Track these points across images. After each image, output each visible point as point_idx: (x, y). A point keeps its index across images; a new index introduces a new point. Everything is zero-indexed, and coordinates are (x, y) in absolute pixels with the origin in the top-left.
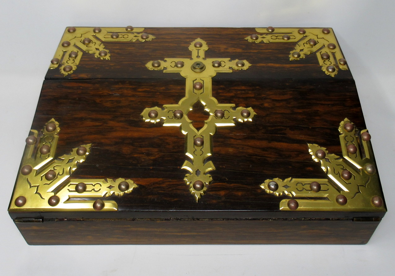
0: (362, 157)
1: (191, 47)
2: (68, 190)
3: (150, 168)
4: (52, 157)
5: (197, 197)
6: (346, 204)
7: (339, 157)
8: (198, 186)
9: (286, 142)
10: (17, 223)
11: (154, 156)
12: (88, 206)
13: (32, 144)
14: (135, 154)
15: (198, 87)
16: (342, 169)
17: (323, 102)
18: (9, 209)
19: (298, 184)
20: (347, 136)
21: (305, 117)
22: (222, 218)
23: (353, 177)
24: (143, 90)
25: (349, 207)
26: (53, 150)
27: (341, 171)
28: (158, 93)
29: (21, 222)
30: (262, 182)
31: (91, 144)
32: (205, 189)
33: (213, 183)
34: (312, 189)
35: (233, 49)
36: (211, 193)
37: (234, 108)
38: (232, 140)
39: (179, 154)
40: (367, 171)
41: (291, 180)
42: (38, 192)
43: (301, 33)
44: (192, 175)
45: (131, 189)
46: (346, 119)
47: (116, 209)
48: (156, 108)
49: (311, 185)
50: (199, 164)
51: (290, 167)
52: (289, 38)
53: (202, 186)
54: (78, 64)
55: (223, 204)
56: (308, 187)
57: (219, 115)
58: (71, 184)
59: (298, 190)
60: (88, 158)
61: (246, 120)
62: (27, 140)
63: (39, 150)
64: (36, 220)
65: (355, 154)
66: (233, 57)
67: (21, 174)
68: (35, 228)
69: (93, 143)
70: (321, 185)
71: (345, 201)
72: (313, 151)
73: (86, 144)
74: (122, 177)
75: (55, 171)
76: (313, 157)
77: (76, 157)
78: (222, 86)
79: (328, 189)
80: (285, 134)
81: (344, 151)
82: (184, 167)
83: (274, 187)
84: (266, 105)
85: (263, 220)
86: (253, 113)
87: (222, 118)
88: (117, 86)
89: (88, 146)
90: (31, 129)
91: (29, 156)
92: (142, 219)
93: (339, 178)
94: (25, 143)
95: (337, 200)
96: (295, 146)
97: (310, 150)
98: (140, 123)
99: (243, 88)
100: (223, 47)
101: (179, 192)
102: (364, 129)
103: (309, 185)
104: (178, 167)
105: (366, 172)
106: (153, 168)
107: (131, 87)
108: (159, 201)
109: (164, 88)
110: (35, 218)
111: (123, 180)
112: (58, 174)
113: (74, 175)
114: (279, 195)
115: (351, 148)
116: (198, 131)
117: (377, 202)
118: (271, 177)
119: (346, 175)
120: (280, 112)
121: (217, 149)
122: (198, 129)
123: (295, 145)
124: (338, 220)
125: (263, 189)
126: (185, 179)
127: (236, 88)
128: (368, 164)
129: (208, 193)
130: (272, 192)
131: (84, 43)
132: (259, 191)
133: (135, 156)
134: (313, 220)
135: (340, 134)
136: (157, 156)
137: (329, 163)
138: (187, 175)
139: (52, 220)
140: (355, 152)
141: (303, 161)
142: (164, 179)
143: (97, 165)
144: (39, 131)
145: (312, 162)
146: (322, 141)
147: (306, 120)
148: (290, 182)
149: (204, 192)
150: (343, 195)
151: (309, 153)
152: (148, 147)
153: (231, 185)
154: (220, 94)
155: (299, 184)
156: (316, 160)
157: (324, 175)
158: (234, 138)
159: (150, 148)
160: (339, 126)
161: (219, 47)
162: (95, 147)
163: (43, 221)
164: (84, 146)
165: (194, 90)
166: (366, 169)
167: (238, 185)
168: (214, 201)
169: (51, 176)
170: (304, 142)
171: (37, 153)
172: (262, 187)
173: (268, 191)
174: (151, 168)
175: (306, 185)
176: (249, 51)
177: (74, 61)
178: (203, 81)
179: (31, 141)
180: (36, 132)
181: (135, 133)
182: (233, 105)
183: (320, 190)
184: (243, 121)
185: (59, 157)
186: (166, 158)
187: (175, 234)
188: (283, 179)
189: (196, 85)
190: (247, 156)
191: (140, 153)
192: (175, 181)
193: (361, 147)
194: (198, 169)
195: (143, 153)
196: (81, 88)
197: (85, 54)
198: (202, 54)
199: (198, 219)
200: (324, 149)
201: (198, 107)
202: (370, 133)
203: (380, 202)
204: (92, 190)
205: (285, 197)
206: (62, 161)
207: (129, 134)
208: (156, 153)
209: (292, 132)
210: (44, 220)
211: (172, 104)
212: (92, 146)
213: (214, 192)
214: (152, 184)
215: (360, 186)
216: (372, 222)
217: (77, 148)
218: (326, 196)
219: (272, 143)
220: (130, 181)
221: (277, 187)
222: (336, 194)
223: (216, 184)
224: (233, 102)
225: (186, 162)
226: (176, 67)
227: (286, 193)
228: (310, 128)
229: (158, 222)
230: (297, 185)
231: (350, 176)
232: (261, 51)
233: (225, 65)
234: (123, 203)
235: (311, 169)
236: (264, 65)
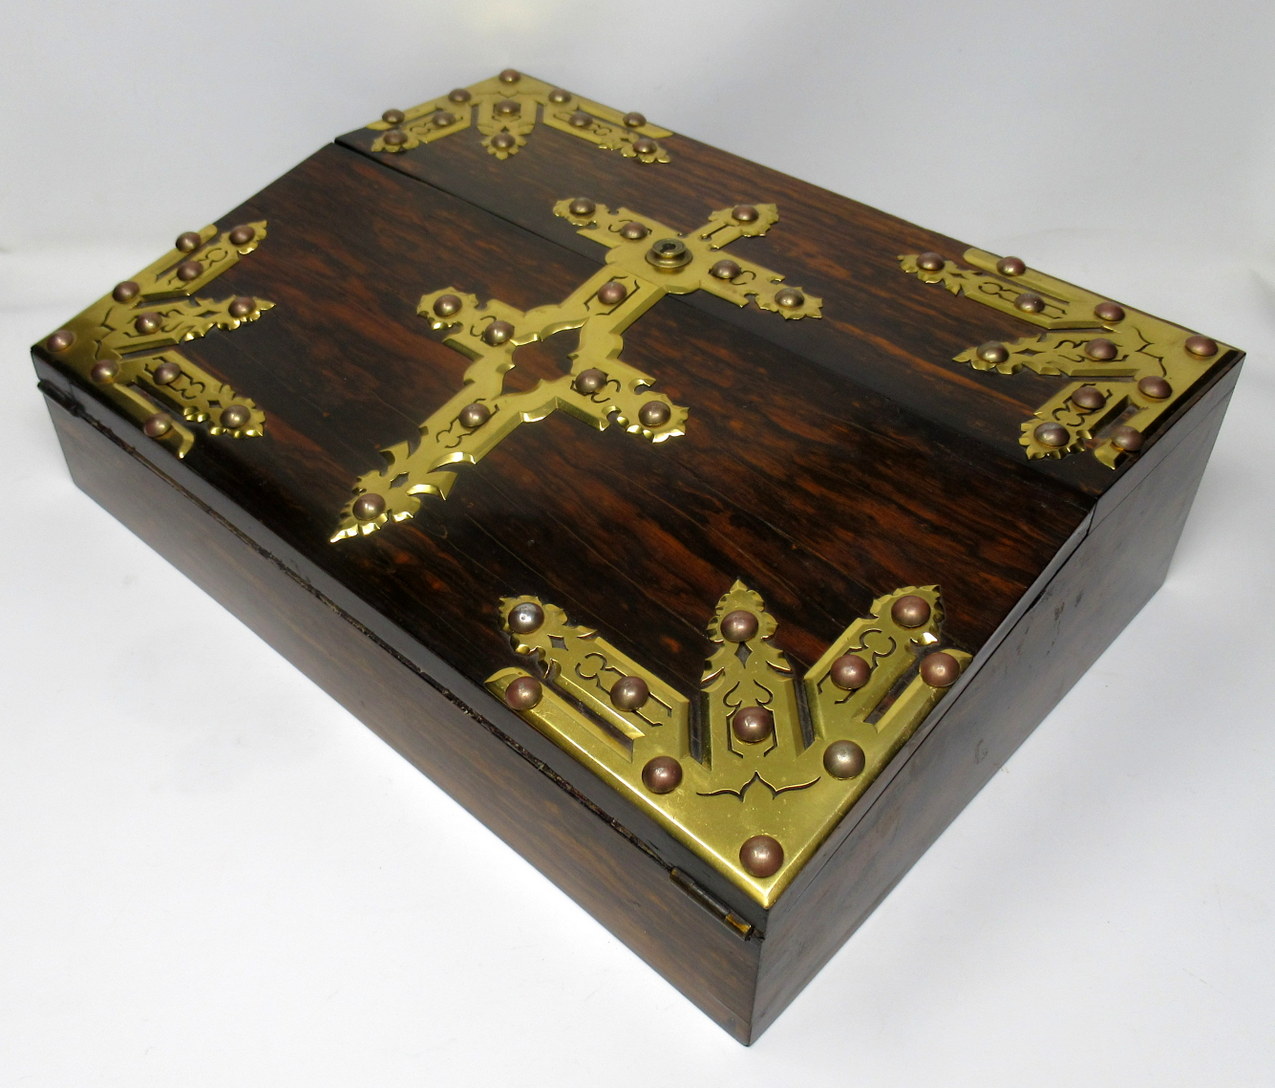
0: (864, 717)
1: (721, 214)
2: (147, 365)
3: (322, 415)
4: (189, 291)
5: (344, 530)
6: (665, 799)
7: (789, 670)
8: (369, 508)
9: (685, 543)
11: (356, 395)
14: (326, 370)
15: (610, 296)
16: (759, 703)
17: (912, 506)
19: (594, 658)
20: (879, 632)
21: (811, 511)
23: (766, 744)
24: (487, 246)
25: (665, 807)
27: (748, 705)
28: (510, 269)
31: (273, 305)
33: (410, 524)
34: (614, 692)
35: (830, 263)
36: (382, 546)
37: (639, 389)
38: (557, 458)
40: (830, 758)
41: (593, 636)
42: (101, 340)
43: (1104, 316)
45: (243, 432)
46: (928, 589)
47: (182, 456)
48: (468, 298)
49: (624, 682)
51: (625, 606)
52: (1040, 307)
53: (378, 513)
54: (430, 140)
56: (610, 681)
57: (589, 382)
58: (160, 358)
59: (577, 671)
61: (647, 433)
62: (182, 239)
63: (180, 266)
65: (846, 691)
66: (795, 278)
69: (279, 304)
70: (650, 701)
71: (669, 787)
72: (727, 606)
73: (266, 299)
74: (254, 400)
75: (163, 319)
76: (716, 624)
77: (224, 312)
78: (671, 323)
79: (660, 724)
80: (704, 521)
81: (820, 664)
82: (395, 449)
83: (529, 622)
84: (735, 425)
93: (725, 719)
95: (650, 767)
96: (700, 567)
97: (723, 599)
98: (405, 312)
99: (723, 353)
100: (805, 248)
102: (964, 650)
103: (619, 677)
104: (385, 443)
106: (327, 417)
107: (470, 228)
109: (535, 263)
111: (249, 404)
112: (164, 327)
113: (185, 347)
114: (526, 650)
115: (856, 668)
116: (502, 394)
117: (760, 856)
118: (548, 597)
119: (750, 725)
120: (754, 461)
122: (507, 391)
123: (702, 563)
126: (363, 478)
127: (702, 344)
129: (376, 537)
131: (498, 109)
132: (486, 609)
133: (325, 373)
135: (866, 615)
136: (362, 398)
137: (740, 662)
138: (375, 473)
140: (852, 687)
141: (676, 613)
142: (325, 452)
144: (217, 234)
145: (703, 635)
146: (790, 599)
147: (804, 521)
148: (580, 639)
150: (680, 767)
151: (715, 604)
152: (365, 369)
153: (442, 555)
154: (647, 341)
155: (598, 658)
156: (715, 636)
157: (690, 684)
158: (567, 455)
159: (367, 375)
160: (887, 591)
161: (796, 245)
164: (259, 301)
165: (595, 298)
166: (829, 750)
167: (456, 563)
168: (366, 564)
170: (730, 570)
172: (505, 605)
174: (325, 415)
175: (611, 673)
176: (866, 287)
177: (430, 133)
178: (638, 289)
179: (188, 244)
180: (212, 232)
181: (372, 327)
182: (649, 381)
183: (634, 712)
184: (640, 432)
185: (199, 299)
186: (375, 414)
188: (573, 622)
189: (608, 290)
190: (548, 513)
191: (337, 373)
192: (341, 469)
194: (407, 474)
195: (343, 376)
196: (376, 187)
197: (473, 131)
198: (725, 237)
199: (318, 595)
200: (768, 621)
201: (563, 342)
204: (178, 390)
205: (529, 662)
206: (195, 307)
207: (362, 324)
208: (368, 392)
209: (730, 528)
210: (79, 410)
211: (514, 306)
212: (271, 310)
213: (386, 545)
214: (292, 448)
215: (760, 782)
216: (720, 922)
217: (240, 298)
218: (634, 734)
219: (646, 523)
220: (257, 415)
221: (532, 627)
223: (413, 530)
225: (409, 440)
226: (618, 234)
228: (794, 547)
230: (589, 656)
231: (763, 735)
232: (903, 302)
233: (742, 284)
234: (202, 451)
235: (674, 645)
236: (857, 331)
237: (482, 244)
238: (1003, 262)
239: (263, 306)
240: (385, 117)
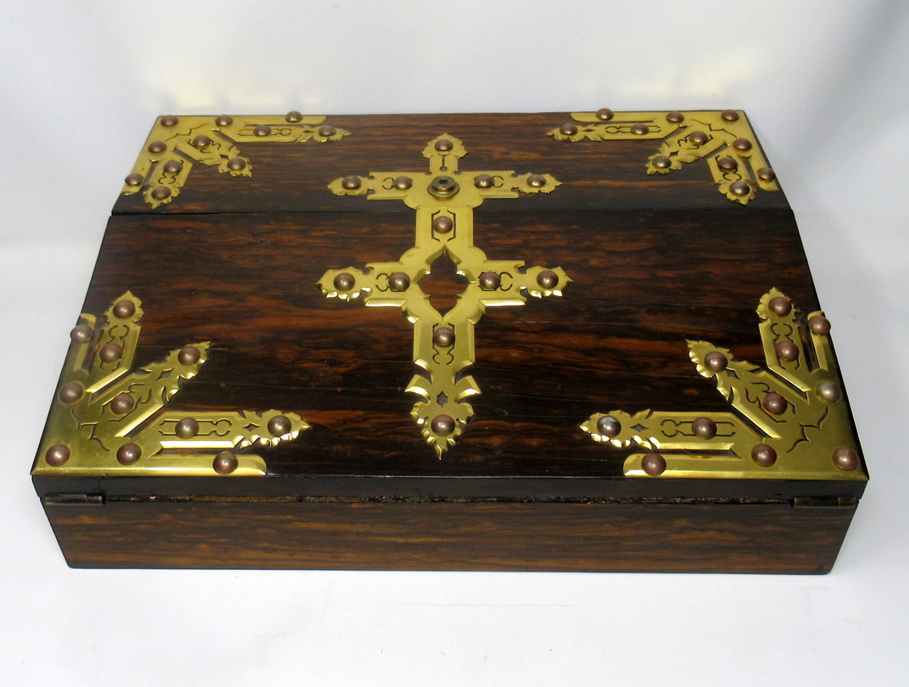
0: (810, 368)
1: (429, 151)
2: (161, 432)
3: (337, 391)
4: (127, 367)
5: (439, 449)
6: (775, 464)
7: (758, 367)
8: (442, 426)
9: (639, 338)
10: (48, 503)
11: (346, 367)
12: (204, 469)
13: (85, 342)
14: (303, 363)
15: (442, 226)
16: (766, 392)
17: (721, 256)
18: (34, 471)
19: (665, 423)
20: (776, 324)
21: (681, 285)
22: (496, 498)
23: (789, 408)
24: (323, 234)
25: (779, 472)
26: (129, 355)
27: (762, 397)
28: (356, 240)
29: (58, 501)
30: (584, 418)
31: (209, 342)
32: (458, 432)
33: (476, 420)
34: (695, 433)
35: (521, 153)
36: (471, 441)
37: (522, 270)
38: (518, 333)
39: (401, 362)
40: (822, 396)
41: (650, 414)
42: (95, 436)
43: (672, 120)
44: (429, 402)
45: (295, 434)
46: (774, 291)
47: (264, 474)
48: (351, 271)
49: (695, 424)
50: (443, 379)
51: (649, 388)
52: (645, 131)
53: (452, 425)
54: (182, 185)
55: (497, 462)
56: (687, 429)
57: (489, 282)
58: (165, 422)
59: (666, 435)
60: (202, 370)
61: (548, 293)
62: (73, 334)
63: (98, 354)
64: (90, 498)
65: (796, 362)
66: (520, 169)
67: (59, 402)
68: (86, 520)
69: (213, 340)
70: (717, 425)
71: (773, 457)
72: (698, 356)
73: (199, 341)
74: (277, 408)
75: (132, 395)
76: (699, 368)
77: (178, 366)
78: (495, 225)
79: (734, 433)
80: (636, 321)
81: (770, 360)
82: (413, 388)
83: (612, 426)
84: (593, 262)
85: (586, 502)
86: (563, 279)
87: (495, 289)
88: (266, 226)
90: (83, 311)
91: (78, 366)
92: (319, 497)
93: (759, 410)
94: (70, 340)
95: (755, 457)
96: (660, 346)
97: (691, 354)
98: (317, 296)
99: (542, 228)
100: (497, 151)
101: (400, 438)
102: (815, 311)
103: (691, 424)
104: (399, 389)
105: (819, 398)
106: (342, 390)
107: (296, 227)
108: (358, 457)
109: (367, 229)
110: (89, 495)
111: (279, 413)
112: (139, 400)
113: (173, 404)
114: (623, 444)
115: (786, 347)
116: (443, 315)
117: (845, 460)
118: (606, 409)
119: (774, 405)
120: (625, 276)
121: (485, 352)
122: (443, 312)
123: (658, 343)
124: (759, 502)
125: (587, 432)
126: (414, 413)
127: (527, 228)
128: (824, 380)
129: (465, 440)
130: (605, 439)
131: (195, 145)
132: (578, 437)
133: (305, 365)
134: (701, 502)
135: (761, 321)
136: (352, 366)
137: (735, 378)
138: (418, 404)
139: (123, 499)
140: (794, 357)
141: (676, 376)
142: (367, 412)
143: (223, 385)
144: (98, 316)
145: (697, 377)
146: (719, 335)
147: (683, 293)
148: (646, 418)
149: (456, 438)
150: (767, 446)
151: (690, 359)
152: (332, 348)
153: (517, 425)
154: (492, 241)
155: (668, 422)
156: (705, 374)
157: (724, 405)
158: (522, 329)
159: (335, 351)
160: (758, 303)
161: (490, 151)
162: (218, 349)
163: (104, 501)
164: (196, 345)
165: (435, 232)
166: (819, 393)
167: (530, 424)
168: (478, 458)
169: (124, 405)
170: (680, 338)
171: (93, 360)
172: (585, 428)
173: (597, 437)
174: (339, 390)
175: (683, 424)
176: (557, 157)
177: (175, 179)
178: (454, 214)
179: (81, 335)
180: (92, 319)
181: (303, 320)
182: (522, 263)
183: (715, 435)
184: (542, 294)
185: (141, 368)
186: (373, 371)
187: (392, 539)
188: (632, 413)
189: (438, 223)
190: (550, 365)
191: (315, 361)
192: (392, 415)
193: (809, 348)
194: (442, 393)
195: (322, 361)
196: (189, 231)
197: (197, 165)
198: (452, 163)
199: (443, 500)
200: (724, 351)
201: (444, 264)
202: (828, 317)
203: (852, 457)
204: (210, 434)
205: (635, 449)
206: (146, 375)
207: (293, 322)
208: (351, 361)
209: (652, 318)
210: (107, 498)
211: (385, 260)
212: (211, 347)
213: (476, 440)
214: (341, 422)
215: (806, 426)
216: (838, 507)
217: (179, 350)
218: (727, 447)
219: (607, 340)
220: (292, 416)
221: (617, 429)
222: (752, 440)
223: (482, 422)
224: (520, 257)
225: (416, 378)
226: (394, 189)
227: (638, 439)
228: (693, 308)
229: (354, 506)
230: (662, 424)
231: (784, 404)
232: (584, 157)
233: (502, 185)
234: (278, 461)
235: (695, 392)
236: (589, 183)
237: (314, 234)
238: (599, 114)
239: (204, 346)
240: (128, 181)
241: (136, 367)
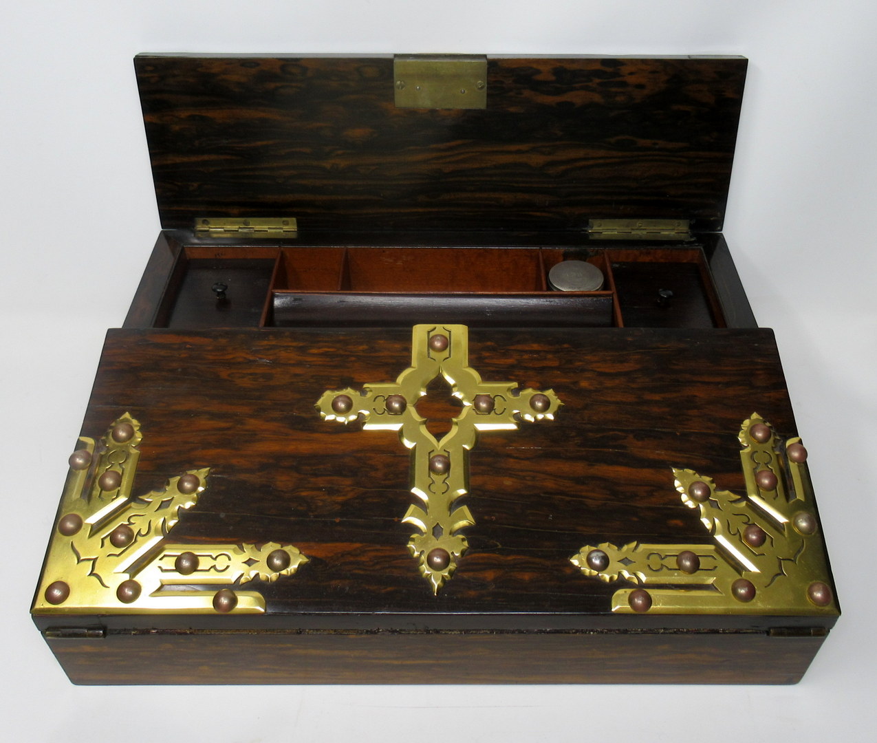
0: (787, 498)
2: (160, 567)
3: (335, 522)
4: (125, 495)
5: (436, 583)
6: (754, 600)
7: (740, 497)
8: (437, 560)
9: (626, 465)
10: (49, 638)
11: (344, 495)
12: (203, 603)
13: (83, 469)
14: (302, 491)
15: (438, 344)
16: (745, 523)
17: (706, 379)
18: (33, 610)
19: (651, 557)
20: (757, 452)
21: (667, 410)
22: (488, 630)
23: (768, 541)
24: (321, 351)
25: (759, 605)
26: (126, 482)
27: (742, 528)
28: (353, 359)
29: (58, 636)
30: (575, 551)
31: (208, 468)
32: (452, 566)
33: (470, 553)
34: (680, 567)
36: (466, 576)
37: (515, 392)
38: (512, 460)
39: (398, 491)
40: (798, 527)
41: (637, 546)
42: (94, 572)
44: (425, 536)
45: (293, 567)
46: (755, 416)
47: (263, 610)
48: (349, 391)
49: (679, 558)
50: (439, 512)
51: (635, 519)
53: (447, 560)
55: (489, 598)
56: (672, 562)
57: (483, 405)
58: (165, 556)
59: (651, 569)
60: (201, 499)
61: (540, 417)
62: (72, 460)
63: (97, 481)
64: (91, 632)
65: (774, 491)
67: (58, 534)
68: (88, 649)
69: (212, 466)
70: (700, 558)
71: (752, 594)
72: (683, 485)
73: (198, 468)
74: (276, 540)
75: (131, 527)
76: (684, 498)
77: (178, 496)
78: (489, 343)
79: (716, 567)
80: (624, 447)
81: (750, 485)
82: (408, 519)
83: (601, 562)
84: (584, 384)
85: (575, 633)
86: (556, 402)
87: (489, 413)
88: (265, 343)
89: (202, 474)
90: (80, 435)
91: (75, 494)
92: (317, 630)
93: (740, 543)
94: (68, 467)
95: (735, 591)
96: (646, 473)
97: (677, 483)
98: (313, 423)
99: (535, 346)
101: (396, 573)
102: (793, 437)
103: (676, 558)
104: (396, 519)
105: (796, 530)
106: (340, 521)
107: (294, 344)
108: (355, 593)
109: (365, 347)
110: (89, 629)
111: (277, 546)
112: (139, 533)
113: (172, 536)
114: (611, 578)
115: (766, 477)
116: (439, 441)
117: (818, 595)
118: (595, 541)
119: (754, 537)
120: (613, 399)
121: (479, 480)
122: (439, 436)
123: (645, 470)
124: (736, 632)
125: (577, 567)
126: (411, 545)
127: (519, 347)
128: (801, 512)
129: (459, 574)
130: (595, 573)
132: (568, 571)
133: (304, 494)
134: (683, 632)
135: (742, 447)
136: (350, 495)
137: (718, 510)
138: (414, 536)
139: (125, 632)
140: (773, 486)
141: (661, 506)
142: (364, 544)
143: (222, 515)
144: (97, 440)
145: (682, 507)
146: (704, 462)
147: (669, 417)
148: (633, 551)
149: (451, 573)
150: (746, 580)
151: (675, 488)
152: (330, 475)
153: (509, 558)
154: (487, 361)
155: (654, 555)
156: (691, 504)
157: (706, 537)
158: (515, 455)
159: (335, 478)
160: (739, 429)
162: (217, 476)
163: (105, 634)
164: (194, 472)
165: (431, 351)
166: (796, 524)
167: (523, 557)
168: (472, 593)
169: (123, 538)
170: (665, 466)
171: (92, 489)
172: (575, 562)
173: (587, 571)
174: (337, 520)
175: (668, 558)
178: (450, 332)
179: (79, 461)
180: (90, 441)
181: (303, 446)
182: (515, 385)
183: (698, 569)
184: (535, 418)
185: (141, 497)
186: (370, 500)
187: (388, 662)
188: (620, 546)
189: (433, 342)
190: (542, 495)
191: (313, 489)
192: (388, 548)
193: (786, 476)
194: (438, 524)
195: (320, 489)
196: (188, 346)
199: (437, 632)
200: (707, 479)
201: (438, 388)
202: (805, 445)
203: (826, 594)
204: (210, 569)
205: (622, 583)
206: (146, 505)
207: (291, 448)
208: (349, 489)
209: (640, 443)
210: (108, 631)
211: (382, 381)
212: (210, 473)
213: (471, 574)
214: (339, 555)
215: (783, 559)
216: (809, 637)
217: (179, 477)
218: (711, 581)
219: (596, 467)
220: (291, 550)
221: (606, 561)
222: (733, 576)
223: (477, 555)
224: (513, 377)
225: (412, 507)
227: (626, 575)
228: (678, 434)
229: (351, 637)
230: (648, 558)
231: (762, 538)
234: (277, 597)
235: (678, 522)
241: (135, 495)
